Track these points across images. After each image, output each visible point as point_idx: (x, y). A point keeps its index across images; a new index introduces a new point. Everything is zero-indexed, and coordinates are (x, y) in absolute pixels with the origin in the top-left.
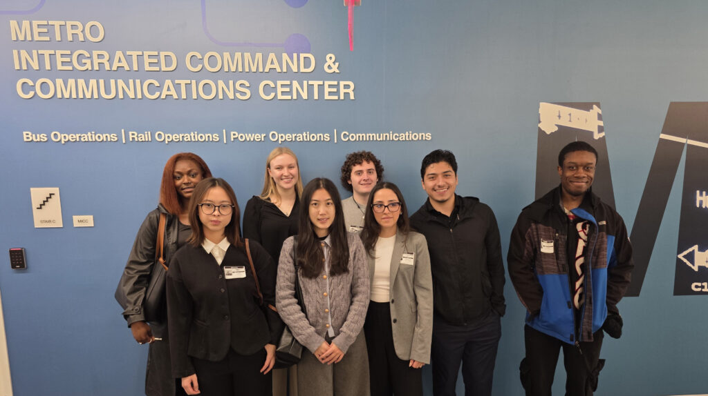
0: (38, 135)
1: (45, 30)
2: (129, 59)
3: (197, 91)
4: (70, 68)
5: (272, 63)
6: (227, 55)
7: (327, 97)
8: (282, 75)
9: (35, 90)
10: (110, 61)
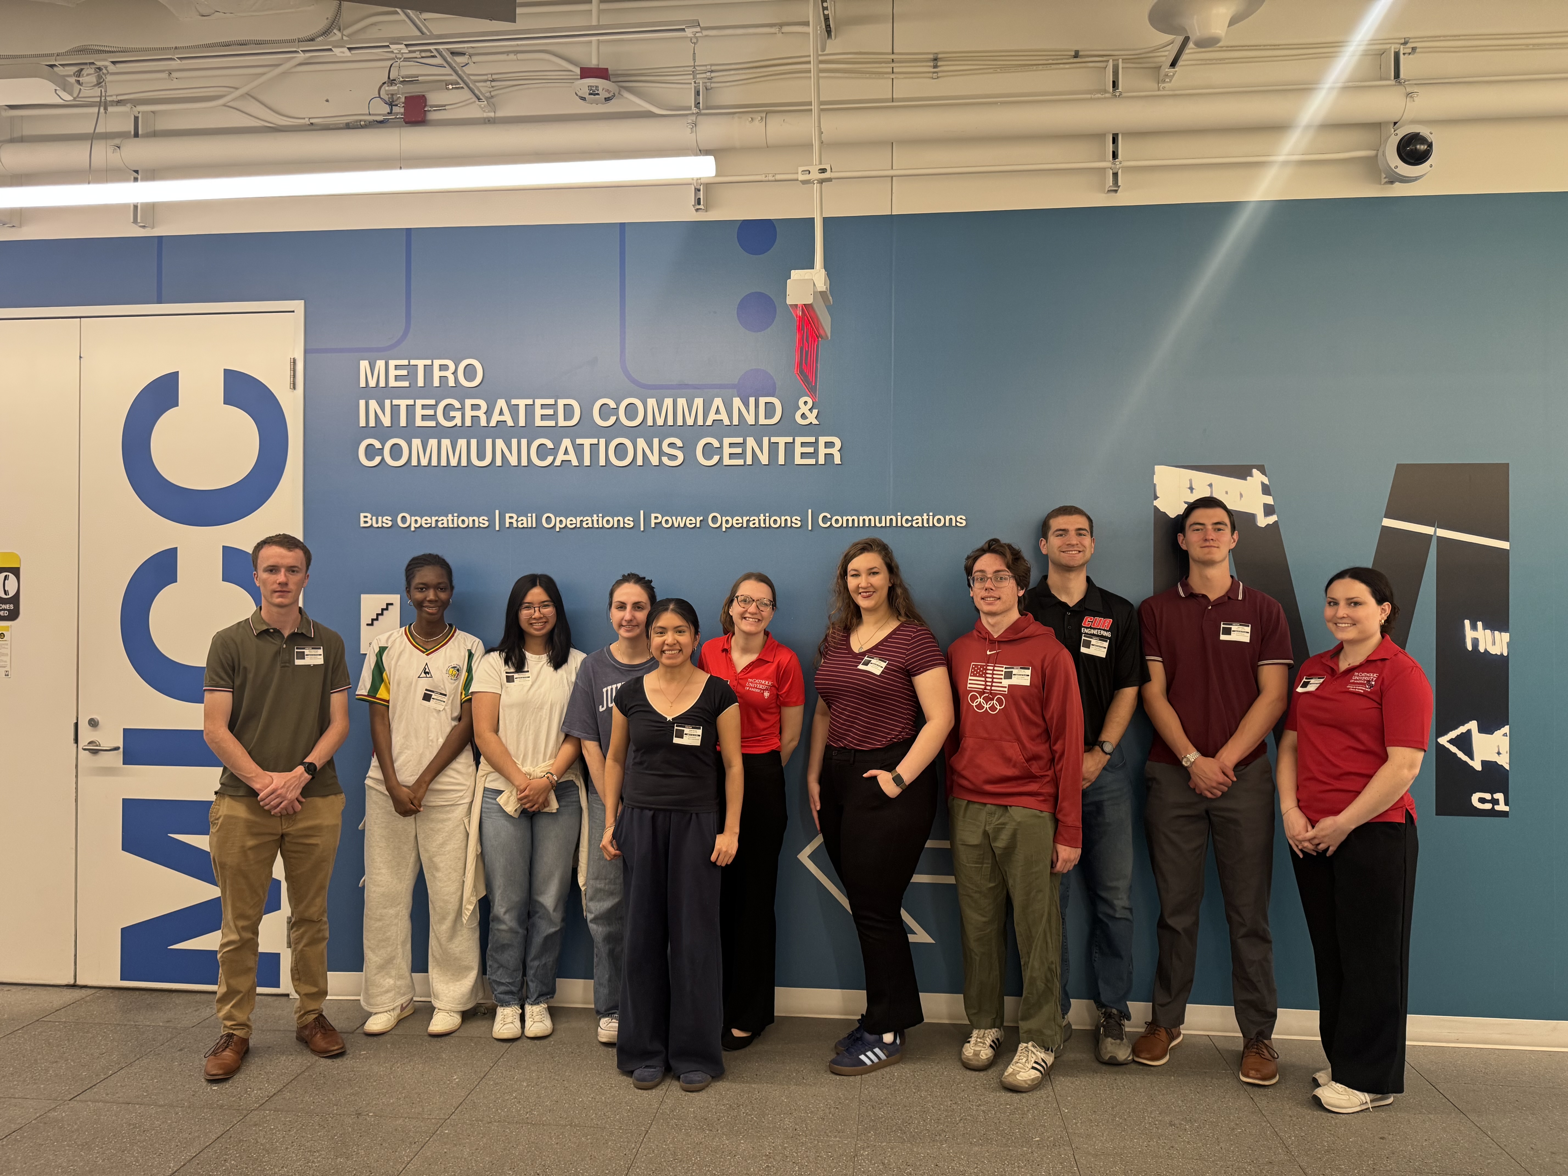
0: (380, 518)
1: (404, 372)
2: (514, 410)
3: (607, 453)
4: (433, 424)
5: (718, 411)
6: (652, 402)
7: (798, 460)
8: (732, 431)
9: (382, 454)
10: (489, 413)
